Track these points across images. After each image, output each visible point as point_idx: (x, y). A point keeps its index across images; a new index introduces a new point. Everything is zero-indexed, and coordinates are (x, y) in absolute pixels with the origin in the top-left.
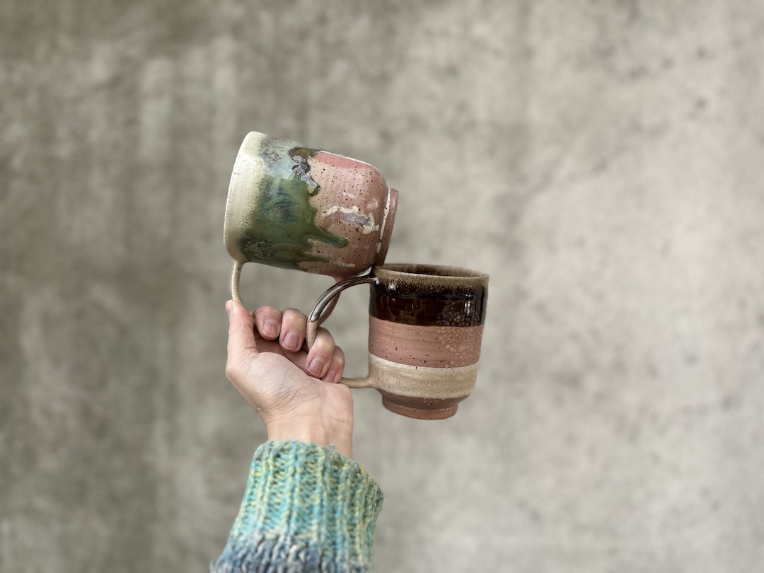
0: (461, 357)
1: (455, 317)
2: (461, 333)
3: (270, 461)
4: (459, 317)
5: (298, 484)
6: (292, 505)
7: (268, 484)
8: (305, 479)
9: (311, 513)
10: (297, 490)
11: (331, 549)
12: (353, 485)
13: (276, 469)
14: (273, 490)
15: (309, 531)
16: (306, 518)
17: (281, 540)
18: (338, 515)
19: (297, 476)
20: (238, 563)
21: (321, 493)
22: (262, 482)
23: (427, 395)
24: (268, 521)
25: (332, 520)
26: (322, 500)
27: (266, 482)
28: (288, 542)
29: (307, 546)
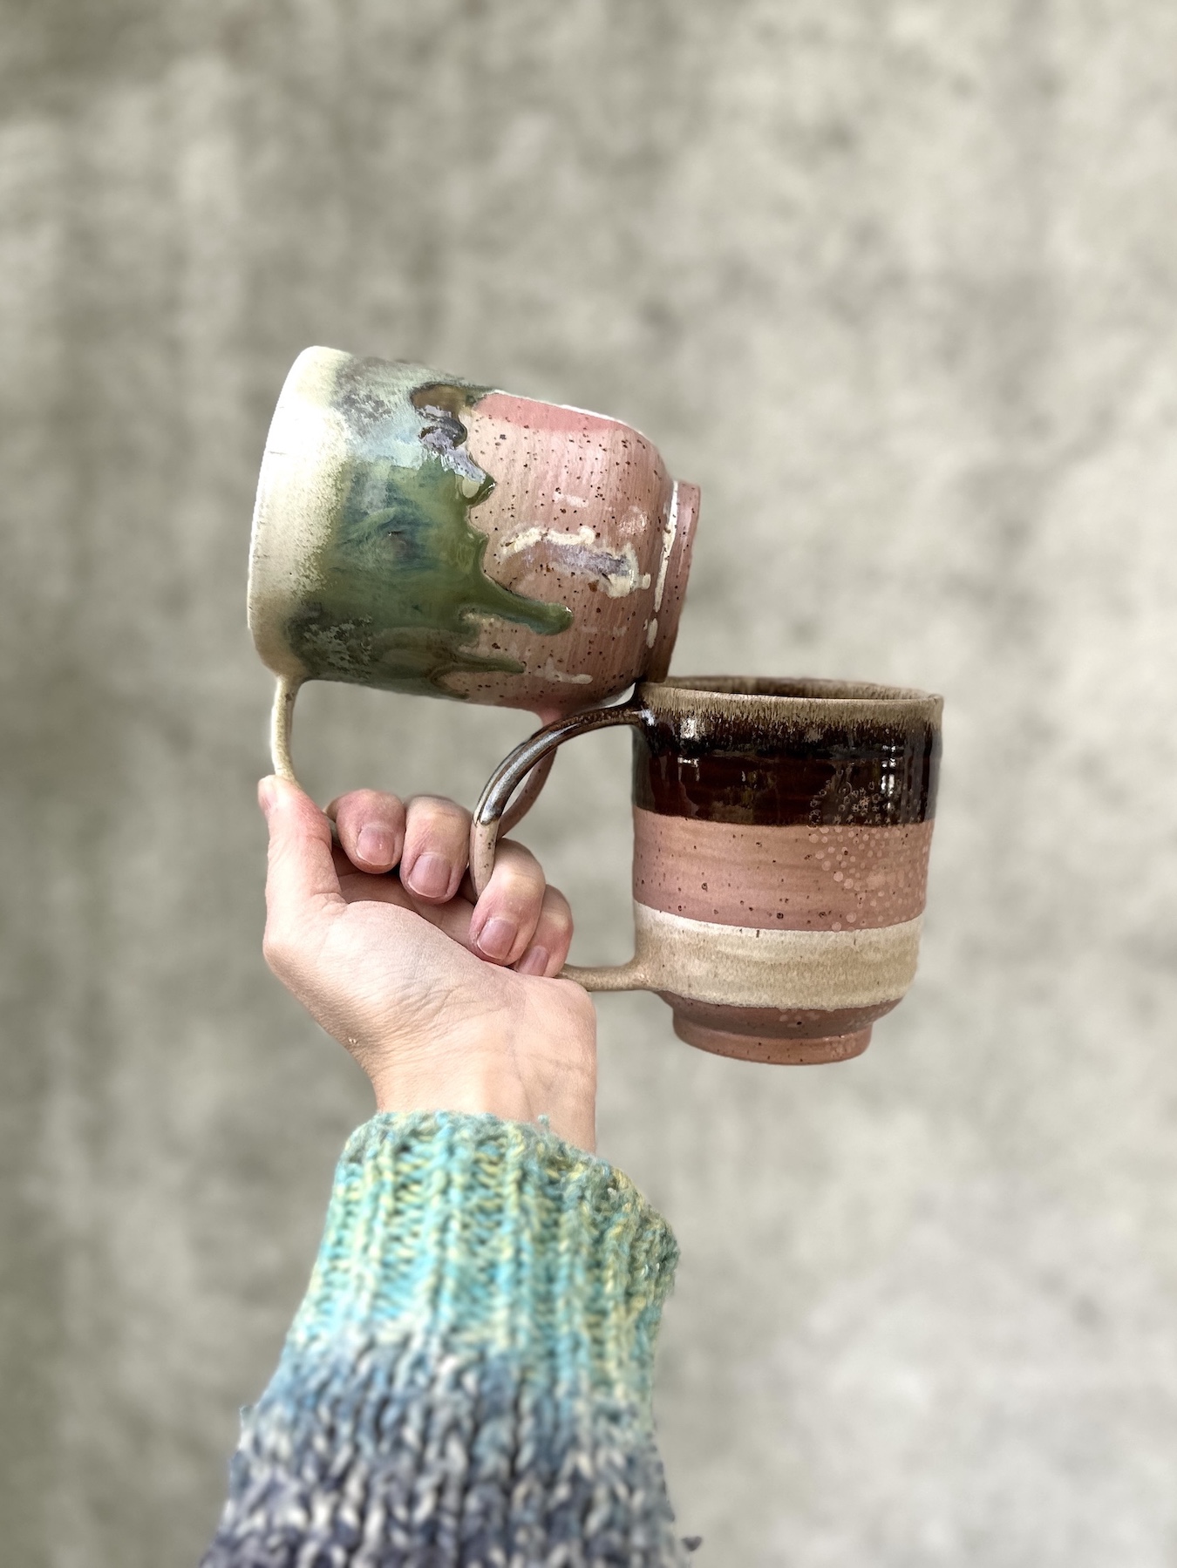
0: (874, 903)
1: (856, 801)
2: (873, 843)
3: (385, 1160)
4: (865, 802)
5: (457, 1213)
6: (442, 1262)
7: (382, 1215)
8: (475, 1199)
9: (492, 1280)
10: (455, 1226)
11: (543, 1367)
12: (599, 1218)
13: (400, 1179)
14: (395, 1231)
15: (487, 1324)
16: (479, 1292)
17: (416, 1345)
18: (559, 1287)
19: (455, 1194)
20: (309, 1402)
21: (517, 1233)
22: (364, 1211)
23: (787, 1001)
24: (382, 1303)
25: (545, 1300)
26: (518, 1251)
27: (375, 1211)
28: (435, 1347)
29: (482, 1358)
